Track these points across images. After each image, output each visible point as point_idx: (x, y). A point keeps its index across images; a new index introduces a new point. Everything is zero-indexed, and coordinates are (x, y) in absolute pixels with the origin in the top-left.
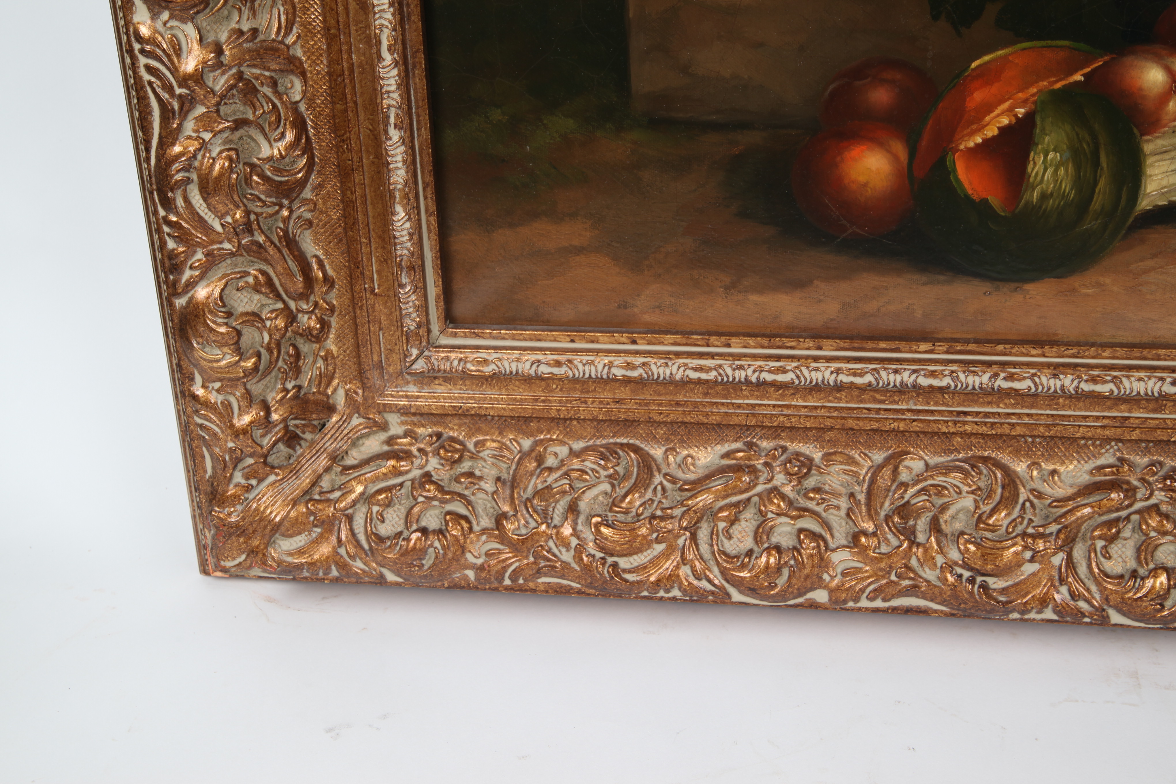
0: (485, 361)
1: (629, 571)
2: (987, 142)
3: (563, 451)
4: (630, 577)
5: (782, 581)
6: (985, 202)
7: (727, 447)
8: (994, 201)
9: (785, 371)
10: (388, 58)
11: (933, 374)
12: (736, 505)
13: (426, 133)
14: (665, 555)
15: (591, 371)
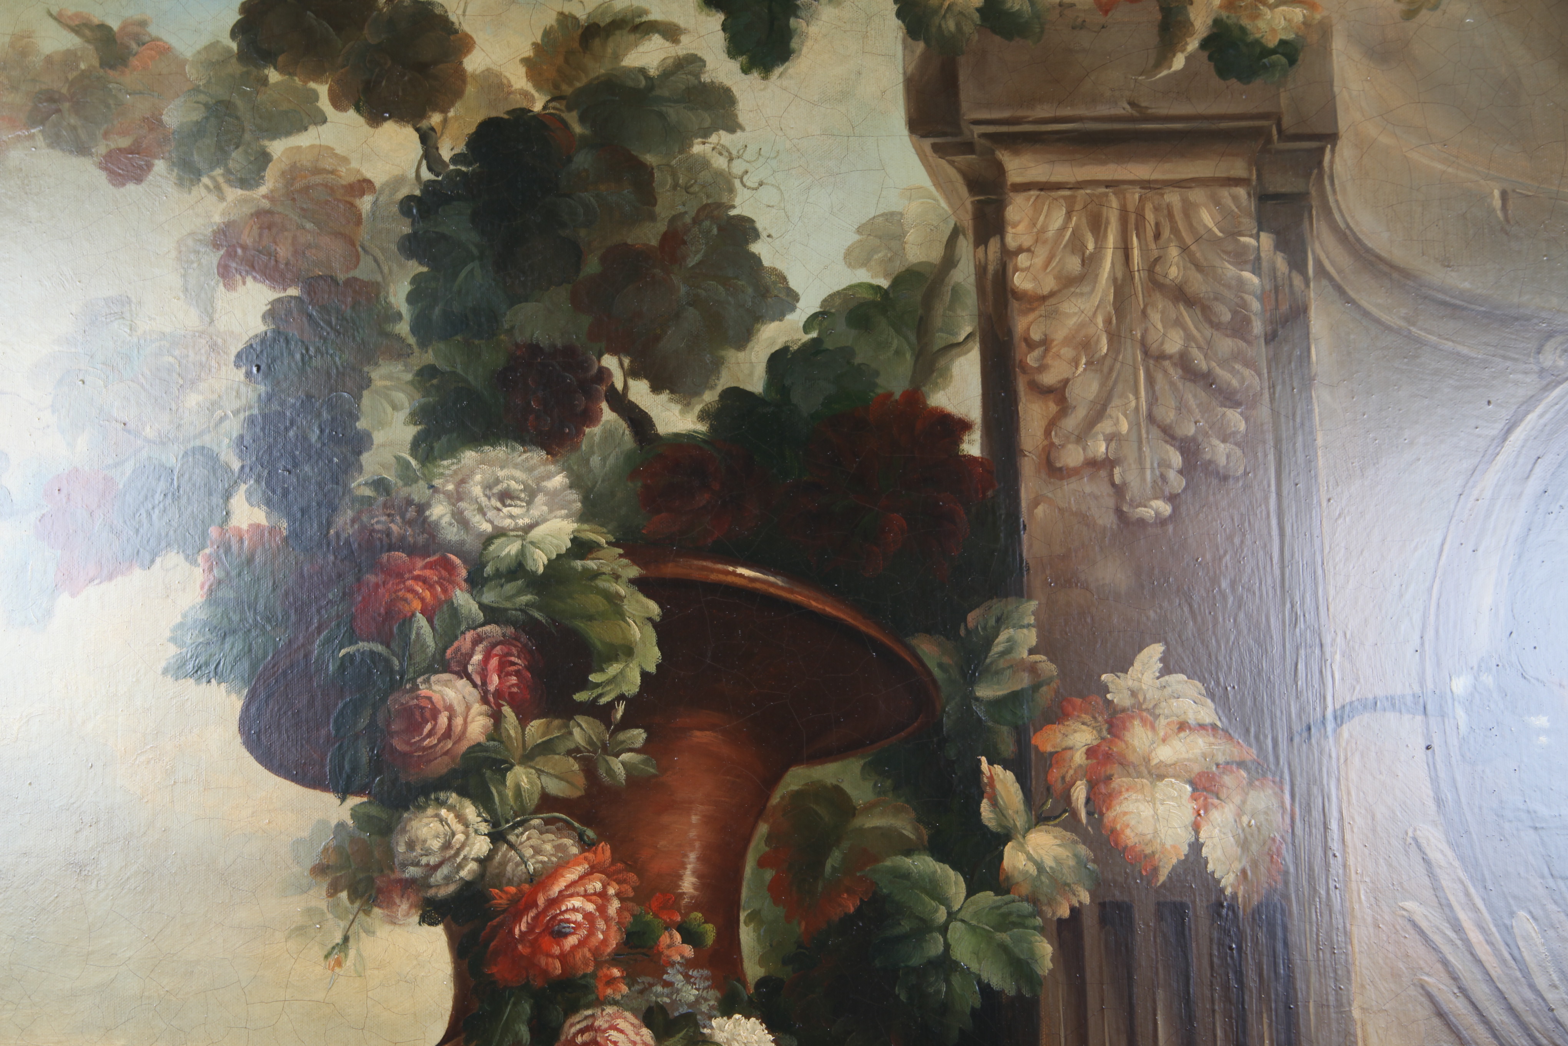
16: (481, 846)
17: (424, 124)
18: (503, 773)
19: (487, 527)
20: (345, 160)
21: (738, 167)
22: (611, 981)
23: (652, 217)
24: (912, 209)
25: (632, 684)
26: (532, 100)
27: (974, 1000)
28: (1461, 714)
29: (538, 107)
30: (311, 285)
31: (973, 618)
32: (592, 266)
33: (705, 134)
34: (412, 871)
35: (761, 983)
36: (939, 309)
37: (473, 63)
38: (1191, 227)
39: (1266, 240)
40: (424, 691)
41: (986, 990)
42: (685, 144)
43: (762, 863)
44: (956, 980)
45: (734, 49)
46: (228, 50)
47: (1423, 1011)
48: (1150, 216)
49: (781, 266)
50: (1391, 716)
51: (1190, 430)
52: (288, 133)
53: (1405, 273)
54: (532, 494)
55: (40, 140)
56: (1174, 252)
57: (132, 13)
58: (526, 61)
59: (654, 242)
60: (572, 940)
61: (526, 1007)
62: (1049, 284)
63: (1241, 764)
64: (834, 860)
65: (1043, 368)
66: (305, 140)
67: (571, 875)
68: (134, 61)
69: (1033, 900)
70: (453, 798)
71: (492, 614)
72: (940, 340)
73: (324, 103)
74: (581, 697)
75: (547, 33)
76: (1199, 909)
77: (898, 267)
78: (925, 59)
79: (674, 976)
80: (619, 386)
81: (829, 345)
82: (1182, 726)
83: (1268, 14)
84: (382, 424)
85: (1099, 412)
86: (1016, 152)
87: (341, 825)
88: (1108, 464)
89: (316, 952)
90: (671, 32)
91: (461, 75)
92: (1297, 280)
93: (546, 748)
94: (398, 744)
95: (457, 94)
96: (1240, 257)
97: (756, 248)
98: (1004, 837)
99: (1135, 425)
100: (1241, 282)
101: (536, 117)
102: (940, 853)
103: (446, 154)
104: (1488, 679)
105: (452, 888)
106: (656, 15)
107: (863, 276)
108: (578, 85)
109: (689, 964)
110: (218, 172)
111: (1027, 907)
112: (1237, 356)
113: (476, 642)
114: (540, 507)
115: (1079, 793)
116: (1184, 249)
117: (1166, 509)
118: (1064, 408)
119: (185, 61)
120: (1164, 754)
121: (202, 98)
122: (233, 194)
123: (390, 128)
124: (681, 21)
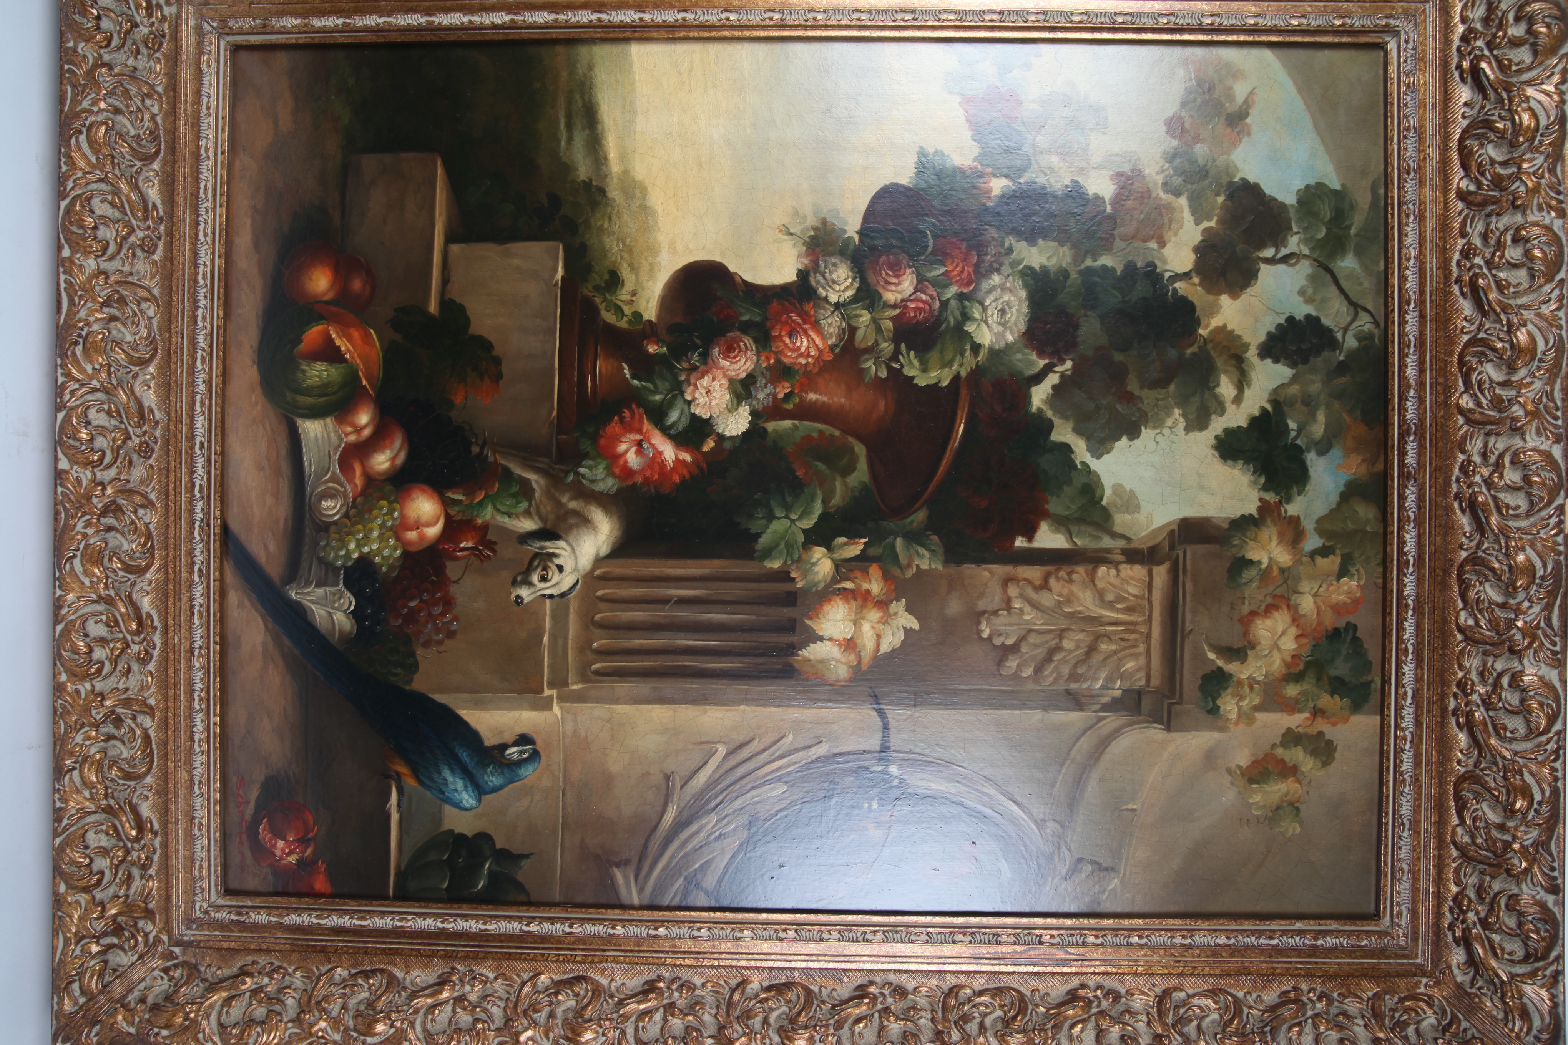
0: (209, 66)
1: (77, 140)
2: (332, 340)
3: (155, 110)
4: (73, 141)
5: (74, 229)
6: (301, 341)
7: (159, 204)
8: (302, 346)
9: (205, 235)
10: (381, 20)
11: (204, 318)
12: (123, 206)
13: (341, 40)
14: (88, 162)
15: (204, 127)
16: (833, 298)
17: (1193, 274)
18: (867, 309)
19: (987, 302)
20: (1176, 234)
21: (1166, 431)
22: (768, 359)
23: (1142, 388)
24: (1141, 518)
25: (909, 372)
26: (1205, 329)
27: (754, 530)
28: (880, 768)
29: (1201, 331)
30: (1112, 217)
31: (935, 538)
32: (1118, 357)
33: (1184, 416)
34: (822, 265)
35: (765, 430)
36: (1089, 529)
37: (1225, 300)
38: (1125, 657)
39: (1118, 693)
40: (908, 271)
41: (758, 536)
42: (1179, 405)
43: (821, 432)
44: (763, 522)
45: (1228, 432)
46: (1234, 177)
47: (742, 738)
48: (1133, 636)
49: (1115, 451)
50: (880, 736)
51: (1024, 649)
52: (1190, 206)
53: (1097, 759)
54: (1003, 325)
55: (1188, 84)
56: (1114, 647)
57: (1254, 129)
58: (1225, 326)
59: (1129, 388)
60: (787, 341)
61: (757, 319)
62: (1100, 584)
63: (859, 663)
64: (821, 466)
65: (1058, 579)
66: (1187, 215)
67: (818, 341)
68: (1229, 130)
69: (799, 560)
70: (856, 285)
71: (945, 304)
72: (1074, 529)
73: (1206, 224)
74: (903, 347)
75: (1239, 337)
76: (793, 639)
77: (1112, 510)
78: (1218, 528)
79: (769, 389)
80: (1057, 369)
81: (1074, 473)
82: (879, 637)
83: (1234, 701)
84: (1041, 252)
85: (1035, 606)
86: (1168, 572)
87: (845, 231)
88: (1008, 608)
89: (786, 220)
90: (1238, 400)
91: (1219, 293)
92: (1097, 707)
93: (879, 330)
94: (883, 259)
95: (1209, 291)
96: (1110, 680)
97: (1124, 439)
98: (829, 548)
99: (1027, 622)
100: (1097, 679)
101: (1196, 331)
102: (823, 517)
103: (1178, 285)
104: (896, 782)
105: (814, 284)
106: (1247, 392)
107: (1108, 492)
108: (1212, 352)
109: (775, 396)
110: (1171, 172)
111: (796, 557)
112: (1059, 676)
113: (932, 297)
114: (997, 328)
115: (849, 585)
116: (1115, 652)
117: (985, 635)
118: (1037, 589)
119: (1229, 155)
120: (866, 627)
121: (1210, 164)
122: (1160, 179)
123: (1192, 257)
124: (1243, 405)
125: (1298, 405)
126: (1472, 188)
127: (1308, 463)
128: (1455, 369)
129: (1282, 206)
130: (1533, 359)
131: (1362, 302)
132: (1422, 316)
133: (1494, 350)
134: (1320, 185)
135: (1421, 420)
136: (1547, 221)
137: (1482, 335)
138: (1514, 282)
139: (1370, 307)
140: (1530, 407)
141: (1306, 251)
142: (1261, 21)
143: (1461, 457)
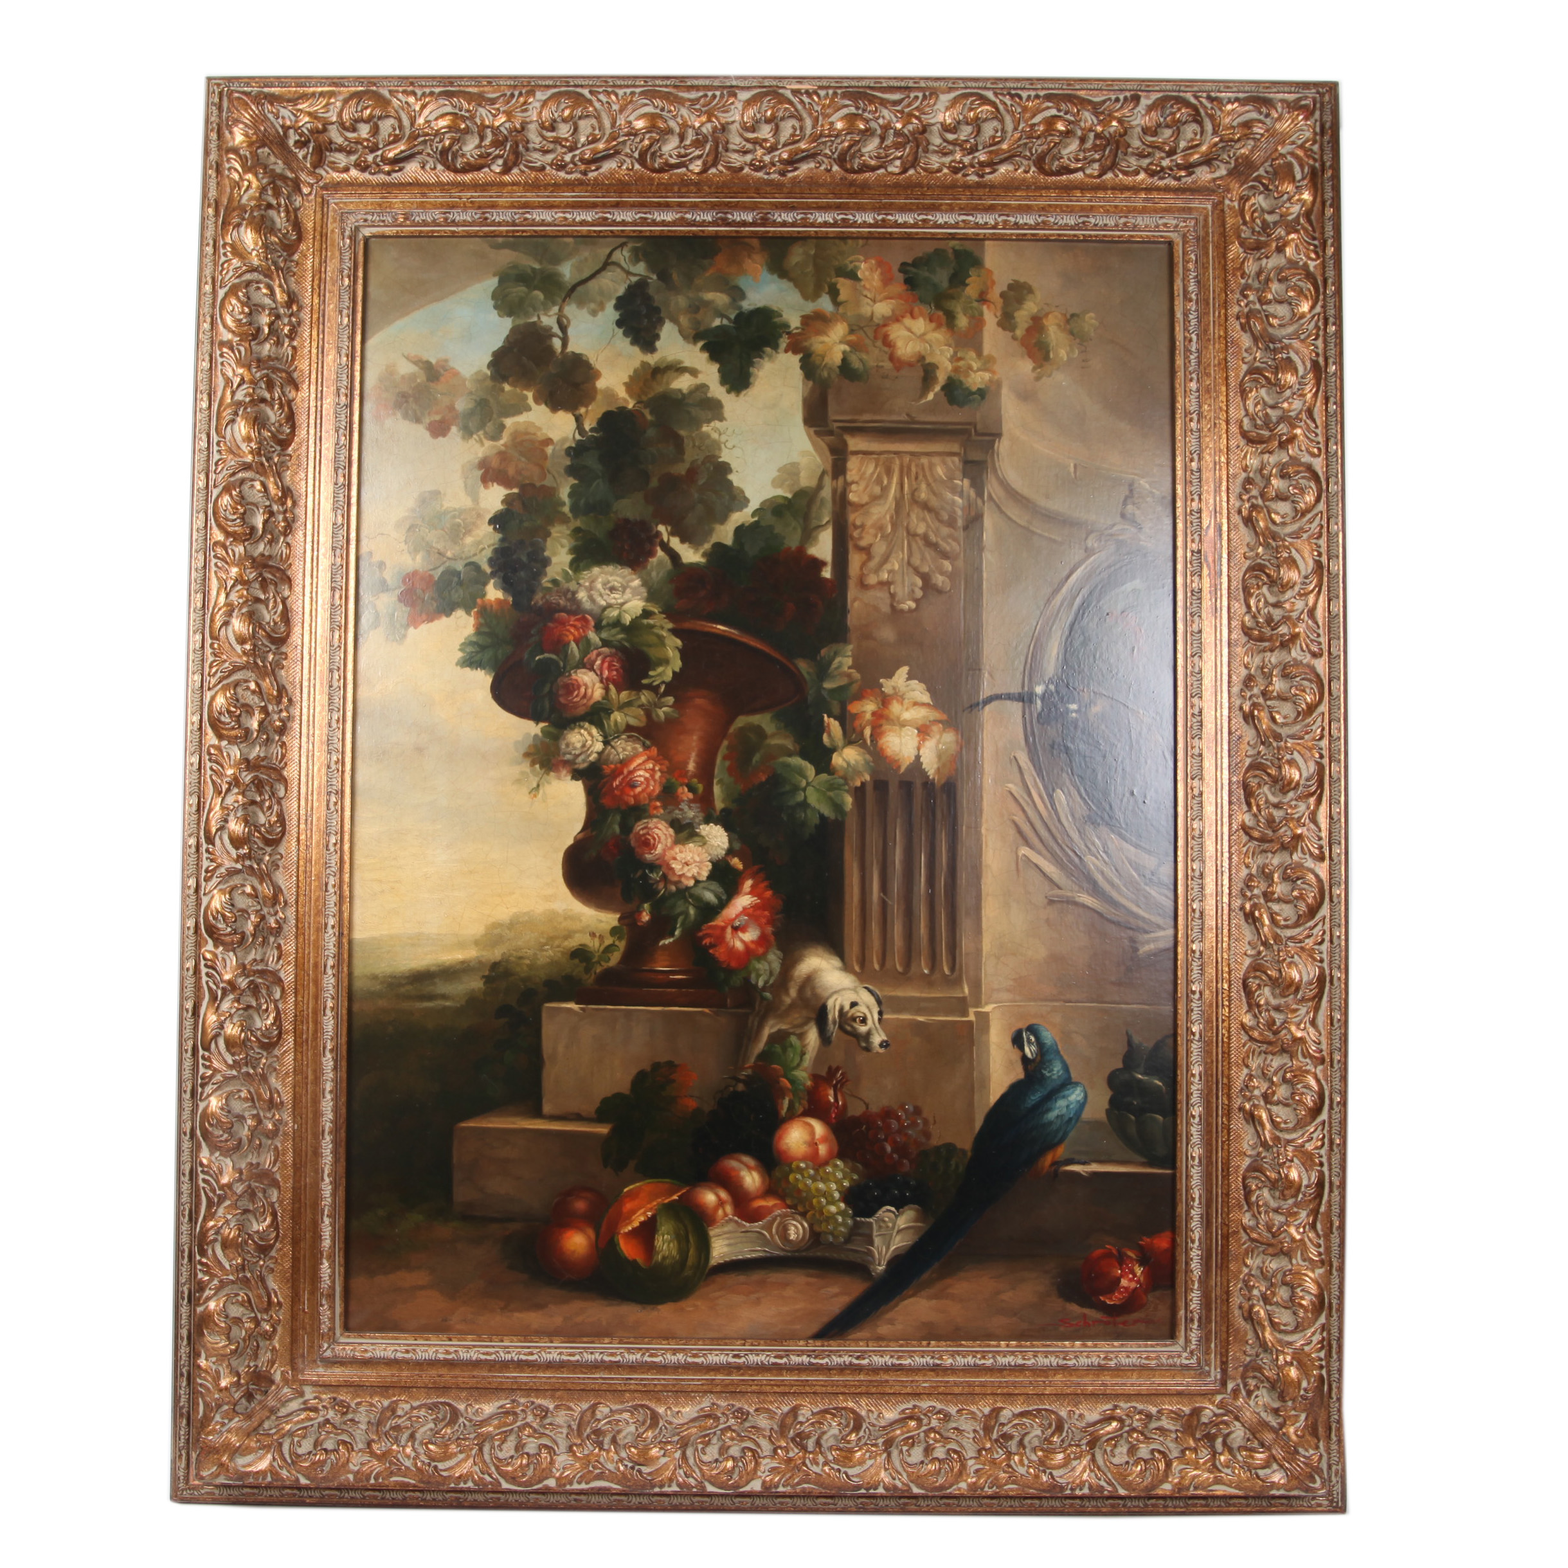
0: (366, 1351)
2: (634, 1230)
3: (407, 1407)
4: (445, 1474)
5: (530, 1473)
6: (635, 1261)
7: (501, 1403)
8: (640, 1260)
9: (531, 1354)
10: (327, 1180)
11: (612, 1355)
12: (506, 1432)
13: (342, 1221)
14: (465, 1460)
15: (425, 1356)
16: (599, 746)
17: (577, 413)
18: (609, 715)
19: (603, 603)
20: (540, 429)
21: (723, 438)
22: (656, 808)
23: (683, 461)
24: (804, 461)
25: (669, 676)
26: (628, 403)
27: (816, 820)
28: (1039, 702)
29: (630, 406)
30: (523, 487)
31: (823, 652)
32: (654, 483)
33: (709, 421)
34: (568, 757)
35: (723, 810)
36: (814, 509)
37: (601, 384)
38: (932, 475)
39: (966, 482)
40: (574, 676)
41: (822, 817)
42: (699, 426)
43: (725, 758)
44: (809, 812)
45: (723, 381)
46: (486, 374)
47: (1012, 831)
48: (914, 469)
49: (742, 486)
50: (1008, 703)
51: (925, 569)
52: (513, 415)
53: (1028, 500)
54: (624, 588)
55: (399, 415)
56: (923, 486)
57: (441, 356)
58: (625, 384)
59: (683, 473)
60: (639, 789)
61: (618, 818)
62: (865, 499)
63: (940, 721)
64: (757, 758)
65: (861, 538)
66: (522, 418)
67: (639, 761)
68: (442, 379)
69: (845, 778)
70: (587, 725)
71: (605, 643)
72: (814, 523)
73: (531, 401)
74: (645, 681)
75: (636, 371)
76: (918, 783)
77: (796, 488)
78: (813, 390)
79: (684, 806)
80: (665, 539)
81: (763, 524)
82: (916, 704)
83: (973, 375)
84: (555, 554)
85: (886, 559)
86: (853, 436)
87: (536, 736)
88: (886, 584)
89: (525, 791)
90: (694, 372)
91: (595, 389)
92: (979, 502)
93: (629, 704)
94: (562, 700)
95: (593, 398)
96: (954, 490)
97: (731, 477)
98: (833, 750)
99: (901, 566)
100: (954, 502)
101: (630, 411)
102: (804, 755)
103: (587, 427)
104: (1052, 687)
105: (585, 765)
106: (687, 364)
107: (780, 492)
108: (649, 396)
109: (690, 801)
110: (481, 433)
111: (841, 781)
112: (951, 536)
113: (598, 655)
114: (628, 595)
115: (867, 732)
116: (928, 485)
117: (913, 605)
118: (870, 557)
119: (466, 379)
120: (907, 715)
121: (474, 397)
122: (488, 443)
123: (561, 415)
124: (698, 367)
125: (699, 316)
126: (500, 162)
127: (752, 308)
128: (666, 176)
129: (514, 330)
130: (660, 117)
131: (603, 258)
132: (617, 205)
133: (651, 145)
134: (494, 296)
135: (713, 206)
136: (538, 105)
137: (636, 155)
138: (590, 130)
139: (608, 251)
140: (704, 119)
141: (556, 309)
142: (344, 352)
143: (746, 170)
